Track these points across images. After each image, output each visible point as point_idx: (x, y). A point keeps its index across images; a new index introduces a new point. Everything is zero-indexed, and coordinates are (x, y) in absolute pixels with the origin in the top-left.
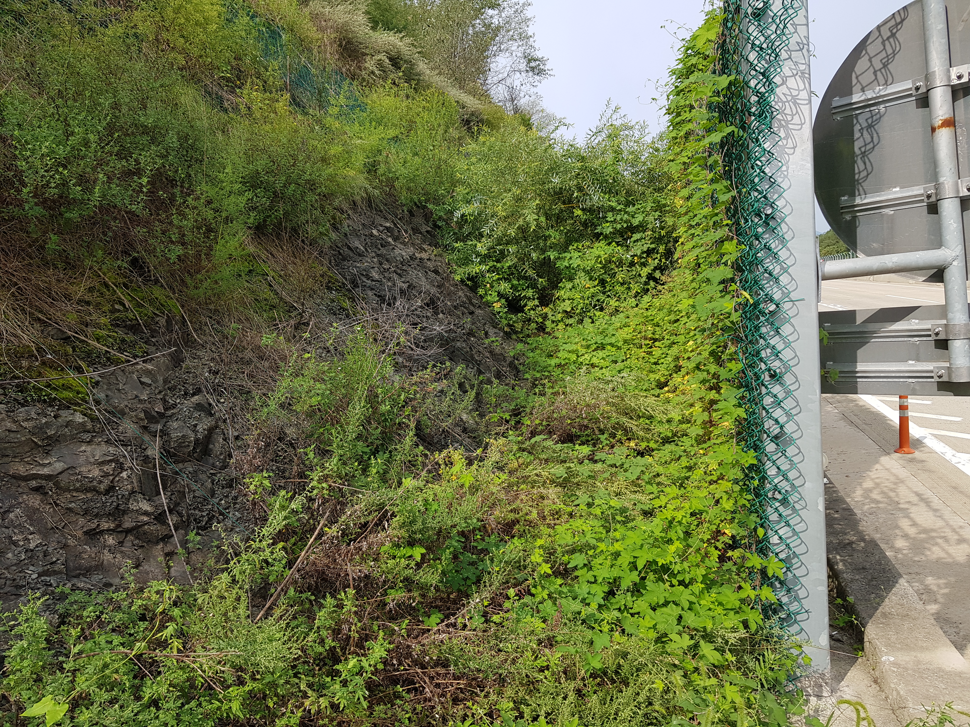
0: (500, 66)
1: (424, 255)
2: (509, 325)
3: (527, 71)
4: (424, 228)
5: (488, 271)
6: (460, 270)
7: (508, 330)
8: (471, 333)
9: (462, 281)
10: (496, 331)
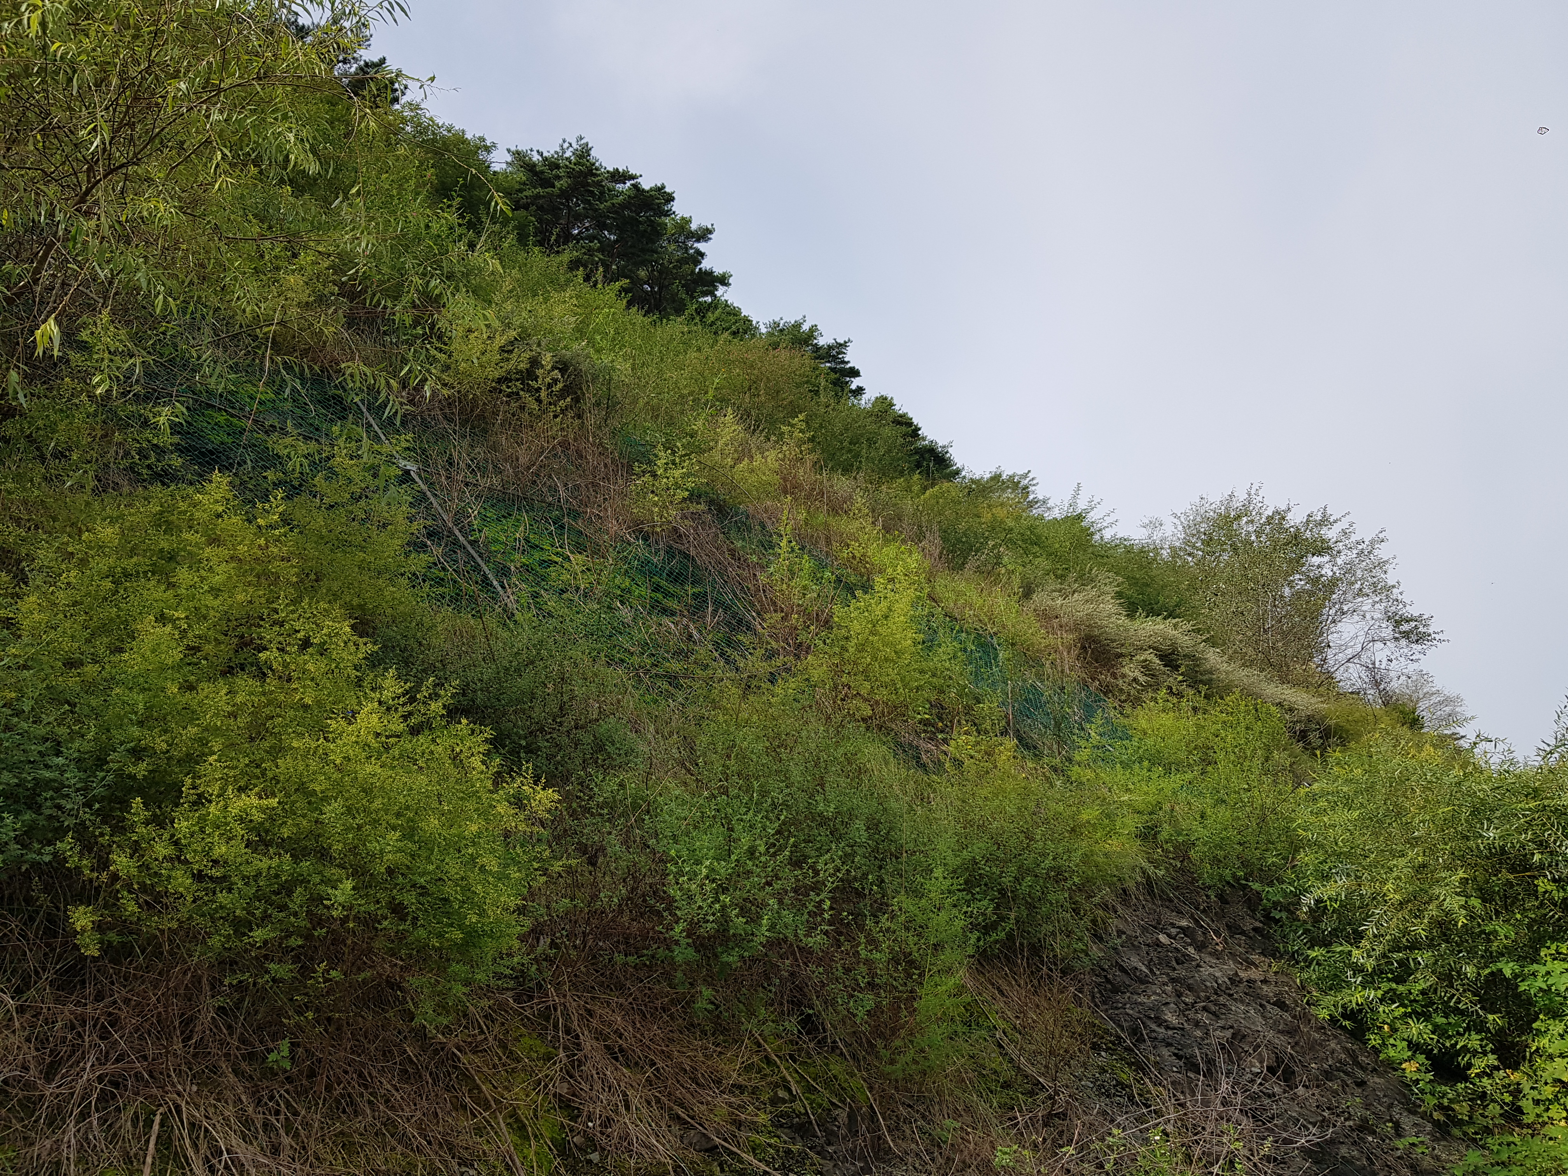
0: (1346, 636)
1: (1254, 974)
2: (1440, 1107)
3: (1396, 639)
4: (1249, 924)
5: (1382, 1000)
6: (1328, 1000)
7: (1442, 1118)
8: (1364, 1127)
9: (1333, 1020)
10: (1418, 1120)
